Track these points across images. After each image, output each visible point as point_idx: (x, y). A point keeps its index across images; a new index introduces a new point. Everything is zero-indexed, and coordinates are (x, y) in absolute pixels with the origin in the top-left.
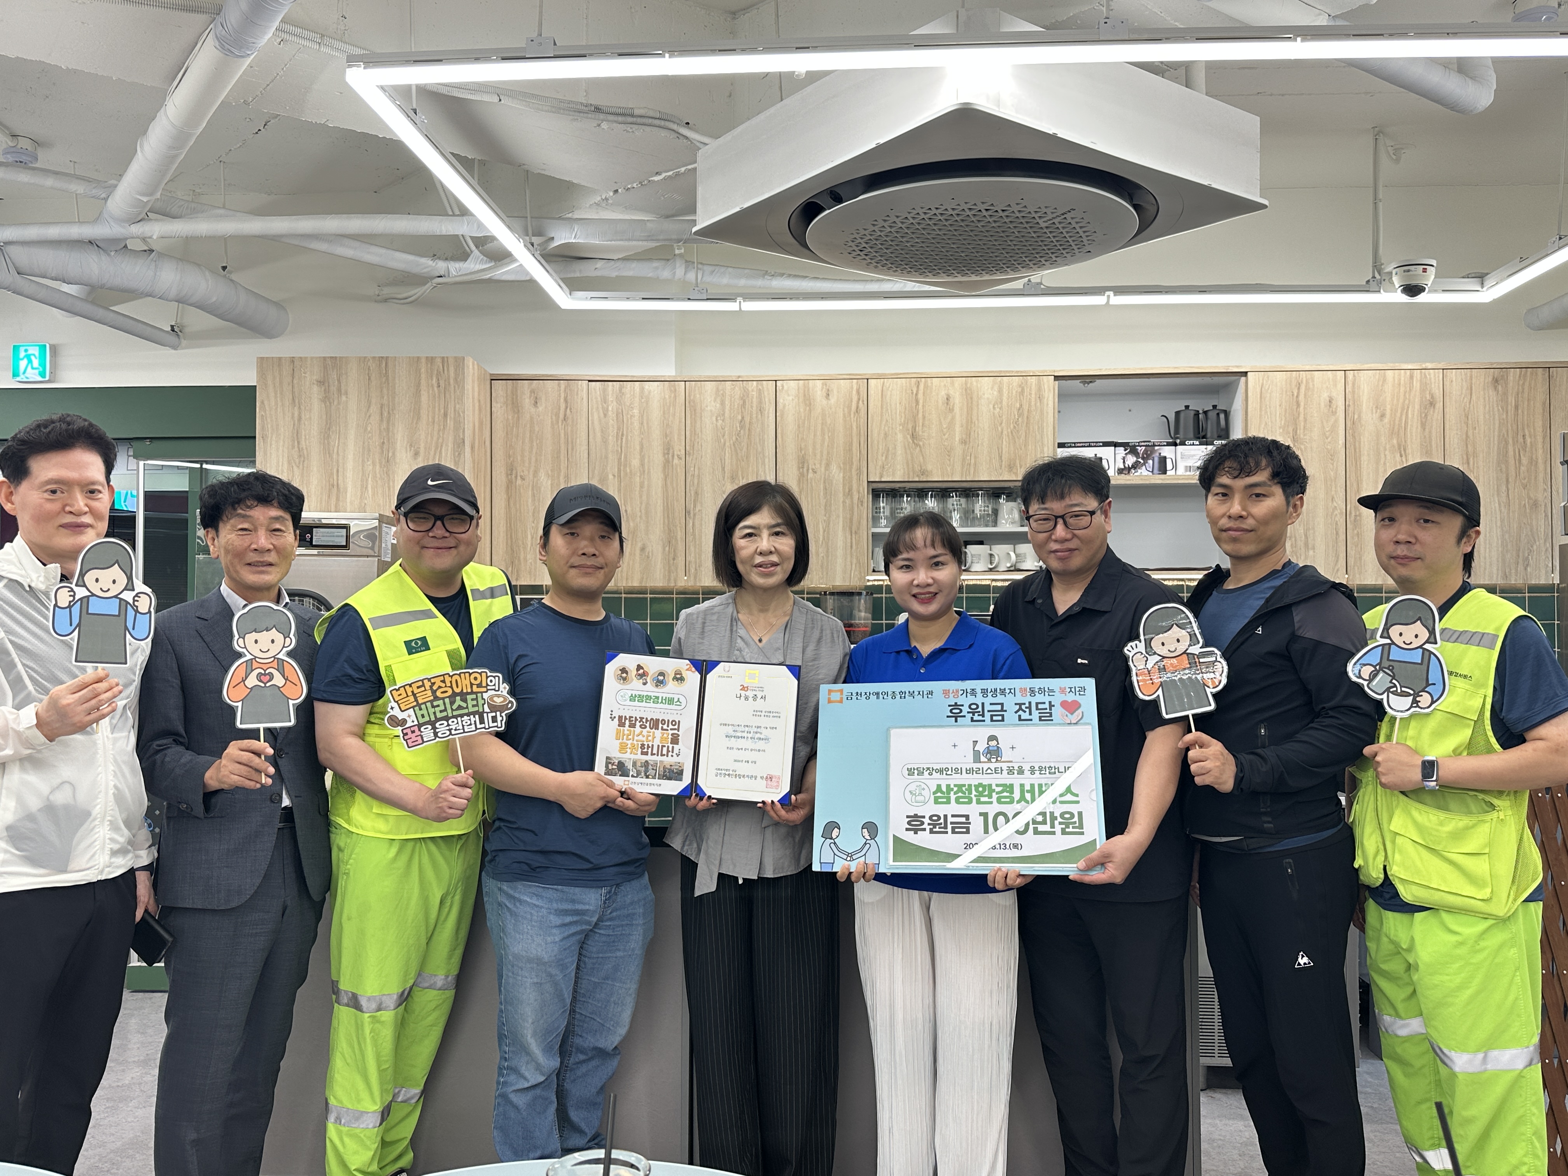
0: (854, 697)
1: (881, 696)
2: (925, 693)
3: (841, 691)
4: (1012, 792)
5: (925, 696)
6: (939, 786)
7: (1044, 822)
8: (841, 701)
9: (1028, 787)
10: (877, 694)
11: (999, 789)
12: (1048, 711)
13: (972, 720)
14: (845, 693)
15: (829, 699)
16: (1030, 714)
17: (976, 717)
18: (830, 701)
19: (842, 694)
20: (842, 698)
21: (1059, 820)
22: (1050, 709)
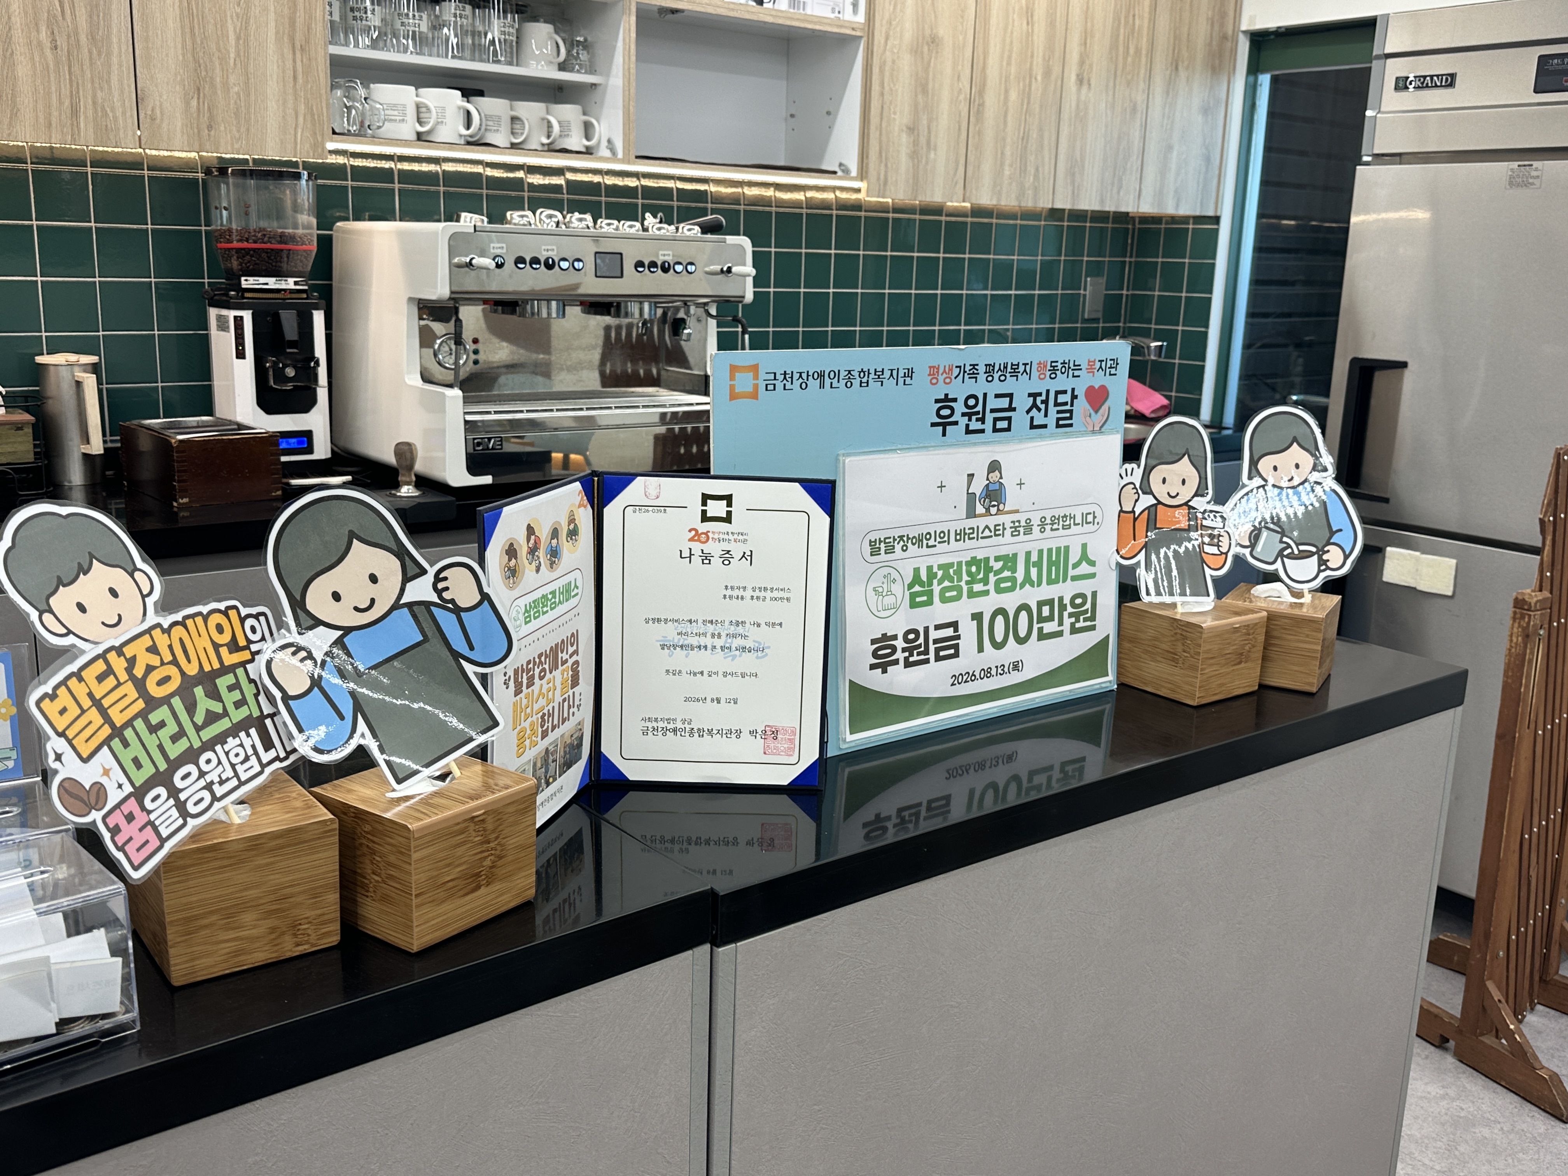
0: (779, 385)
1: (827, 381)
2: (901, 374)
3: (755, 369)
4: (1014, 570)
5: (901, 381)
6: (917, 571)
7: (1050, 618)
8: (754, 395)
9: (1034, 558)
10: (821, 375)
11: (998, 565)
12: (1068, 407)
13: (968, 431)
14: (762, 375)
15: (732, 387)
16: (1046, 415)
17: (975, 425)
18: (733, 396)
19: (756, 377)
20: (756, 387)
21: (1070, 609)
22: (1072, 405)
